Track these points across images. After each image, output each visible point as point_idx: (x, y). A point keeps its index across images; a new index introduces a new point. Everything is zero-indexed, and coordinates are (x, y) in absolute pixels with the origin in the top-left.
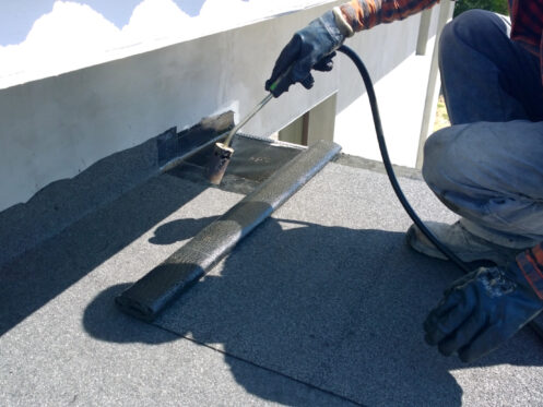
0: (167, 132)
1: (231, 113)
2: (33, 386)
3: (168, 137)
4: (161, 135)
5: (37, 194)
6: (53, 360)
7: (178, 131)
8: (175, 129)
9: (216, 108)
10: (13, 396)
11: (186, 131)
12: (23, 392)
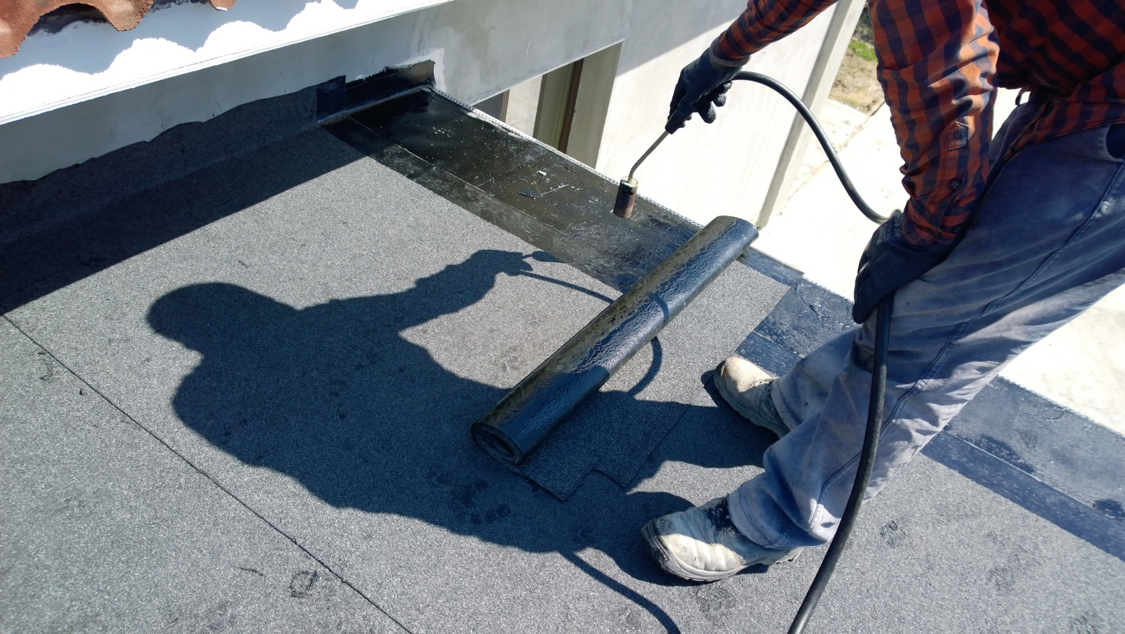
0: (331, 81)
1: (430, 64)
2: (124, 315)
3: (332, 87)
4: (322, 84)
5: (162, 134)
6: (146, 298)
7: (348, 80)
8: (344, 78)
9: (408, 57)
10: (106, 318)
11: (361, 81)
12: (115, 317)
